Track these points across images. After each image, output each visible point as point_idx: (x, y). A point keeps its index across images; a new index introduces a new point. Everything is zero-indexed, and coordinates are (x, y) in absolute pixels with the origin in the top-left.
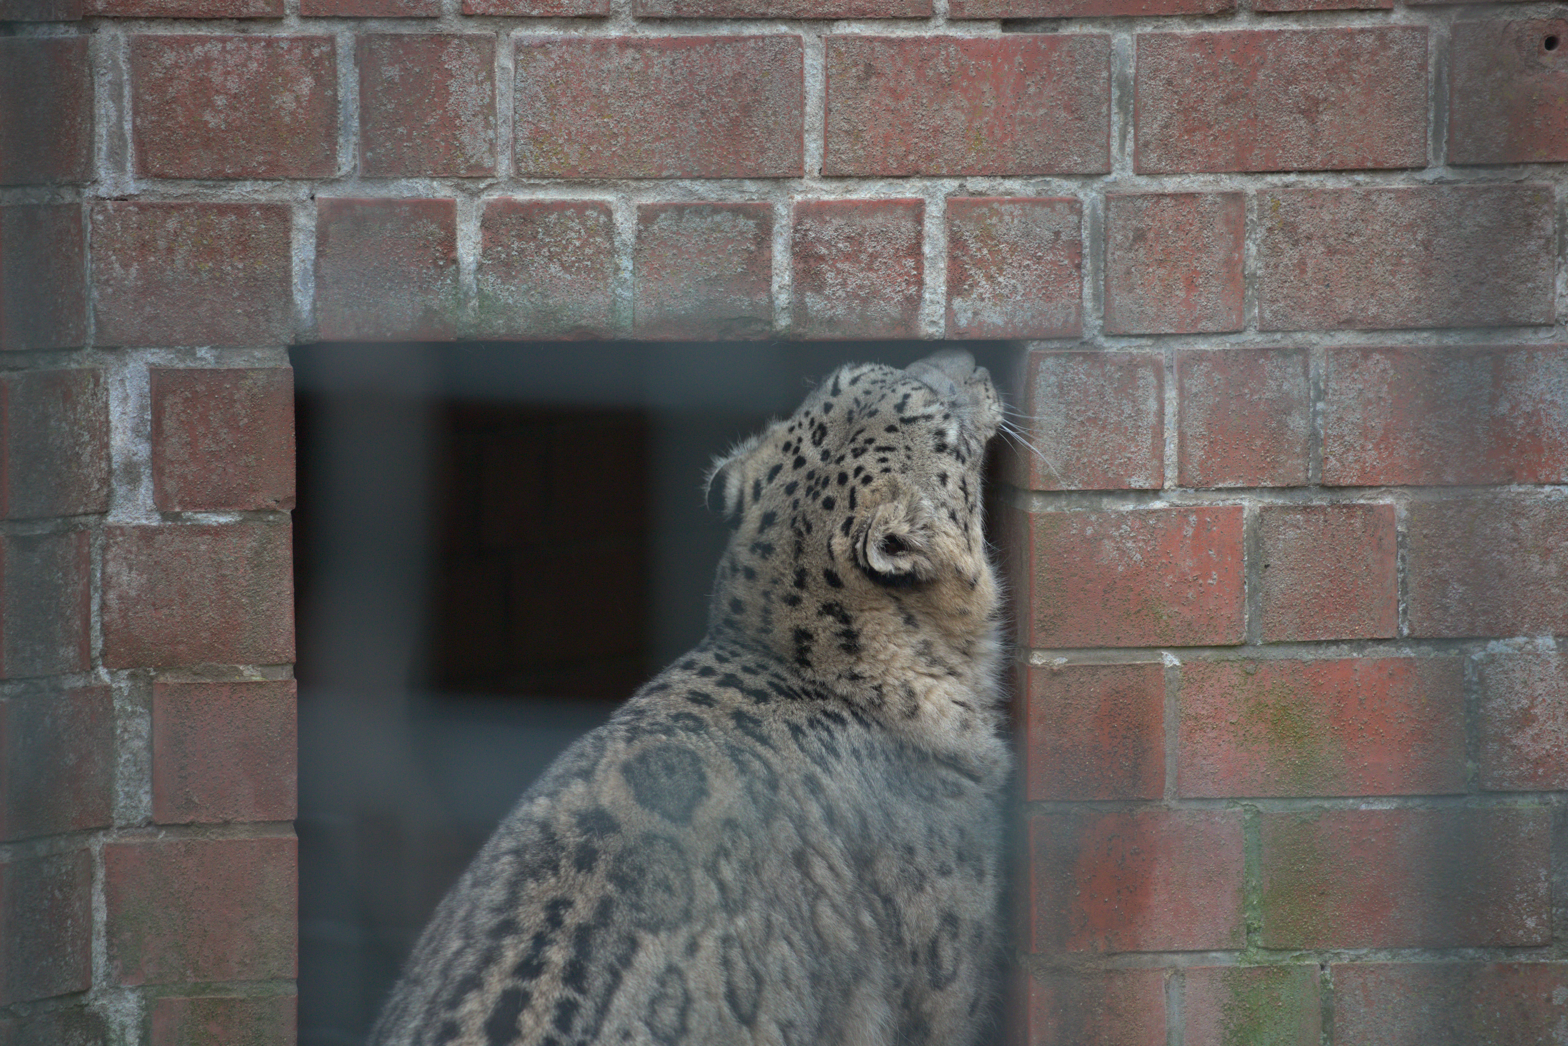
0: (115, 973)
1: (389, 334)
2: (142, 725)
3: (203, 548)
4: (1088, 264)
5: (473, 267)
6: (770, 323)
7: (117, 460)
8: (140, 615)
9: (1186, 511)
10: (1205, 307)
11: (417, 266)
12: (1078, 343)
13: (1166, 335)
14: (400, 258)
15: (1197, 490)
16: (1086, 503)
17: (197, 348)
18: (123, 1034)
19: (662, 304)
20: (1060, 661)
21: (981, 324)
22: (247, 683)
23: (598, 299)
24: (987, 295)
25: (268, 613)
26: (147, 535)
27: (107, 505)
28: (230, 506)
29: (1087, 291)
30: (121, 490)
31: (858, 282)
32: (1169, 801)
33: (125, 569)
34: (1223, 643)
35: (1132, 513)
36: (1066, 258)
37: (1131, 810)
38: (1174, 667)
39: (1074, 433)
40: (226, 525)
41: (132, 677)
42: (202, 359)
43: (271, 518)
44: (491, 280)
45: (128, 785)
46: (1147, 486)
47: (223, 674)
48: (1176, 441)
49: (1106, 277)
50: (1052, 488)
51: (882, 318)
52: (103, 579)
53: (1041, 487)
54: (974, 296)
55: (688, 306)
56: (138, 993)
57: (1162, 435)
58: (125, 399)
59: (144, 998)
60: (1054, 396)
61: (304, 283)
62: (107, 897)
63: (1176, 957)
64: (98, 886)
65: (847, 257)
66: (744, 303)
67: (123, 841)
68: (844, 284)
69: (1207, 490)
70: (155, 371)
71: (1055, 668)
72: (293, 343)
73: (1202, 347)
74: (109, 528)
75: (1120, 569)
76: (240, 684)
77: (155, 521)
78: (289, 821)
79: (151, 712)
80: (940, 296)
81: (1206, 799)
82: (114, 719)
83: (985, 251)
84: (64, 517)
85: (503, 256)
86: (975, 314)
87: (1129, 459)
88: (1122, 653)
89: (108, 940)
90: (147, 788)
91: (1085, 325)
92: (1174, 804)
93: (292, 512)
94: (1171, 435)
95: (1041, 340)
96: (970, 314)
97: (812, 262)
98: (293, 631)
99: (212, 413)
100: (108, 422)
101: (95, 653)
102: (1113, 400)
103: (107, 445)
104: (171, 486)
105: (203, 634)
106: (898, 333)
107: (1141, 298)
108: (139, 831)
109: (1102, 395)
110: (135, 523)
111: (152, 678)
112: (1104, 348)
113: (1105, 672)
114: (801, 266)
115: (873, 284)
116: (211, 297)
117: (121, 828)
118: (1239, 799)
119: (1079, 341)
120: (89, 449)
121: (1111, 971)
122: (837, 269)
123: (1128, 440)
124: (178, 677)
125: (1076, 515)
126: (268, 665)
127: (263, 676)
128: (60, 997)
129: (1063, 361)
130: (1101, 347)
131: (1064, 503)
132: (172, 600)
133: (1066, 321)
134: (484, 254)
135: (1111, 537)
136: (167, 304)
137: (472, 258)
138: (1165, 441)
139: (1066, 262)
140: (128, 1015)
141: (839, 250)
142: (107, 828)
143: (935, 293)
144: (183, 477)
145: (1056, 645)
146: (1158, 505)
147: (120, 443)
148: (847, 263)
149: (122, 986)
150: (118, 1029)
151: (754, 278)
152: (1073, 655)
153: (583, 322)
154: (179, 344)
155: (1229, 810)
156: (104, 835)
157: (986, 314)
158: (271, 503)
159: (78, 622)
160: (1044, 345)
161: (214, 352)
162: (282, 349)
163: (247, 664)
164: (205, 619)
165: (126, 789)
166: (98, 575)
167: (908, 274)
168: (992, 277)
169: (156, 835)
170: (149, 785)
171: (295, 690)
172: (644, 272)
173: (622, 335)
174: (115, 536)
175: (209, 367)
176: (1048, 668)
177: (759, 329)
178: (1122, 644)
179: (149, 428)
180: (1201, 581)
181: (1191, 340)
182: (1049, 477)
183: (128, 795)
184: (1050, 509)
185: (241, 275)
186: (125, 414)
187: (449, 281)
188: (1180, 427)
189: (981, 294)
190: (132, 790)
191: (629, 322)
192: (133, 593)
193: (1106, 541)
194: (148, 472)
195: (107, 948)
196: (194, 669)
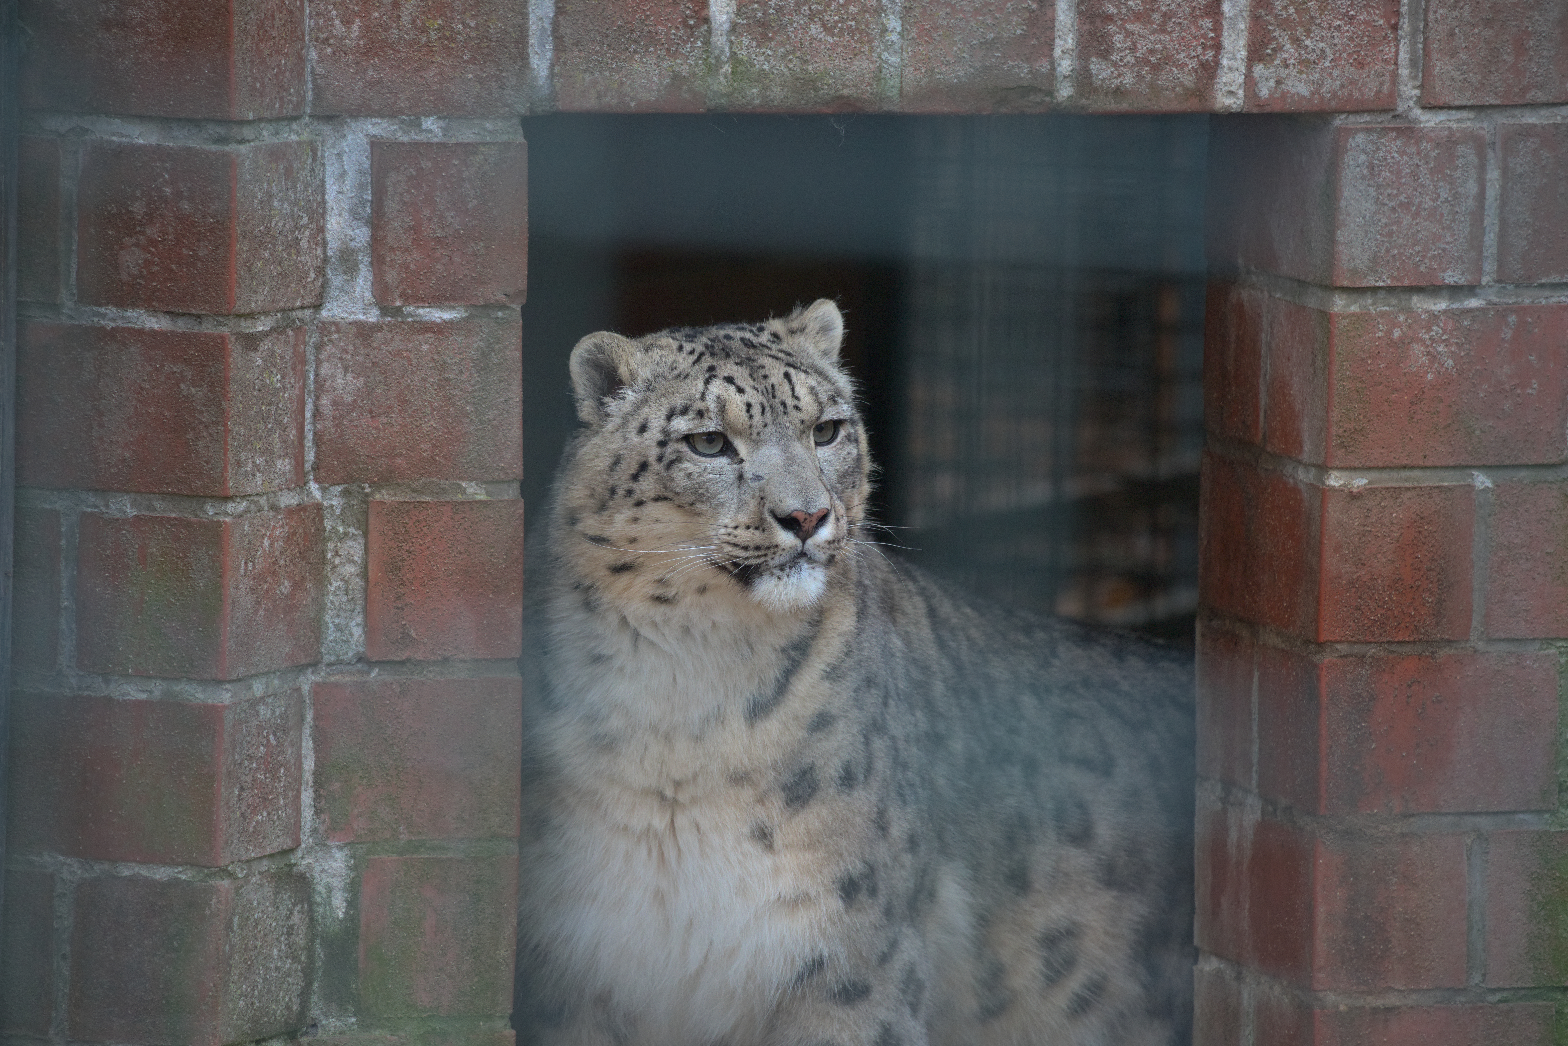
0: (322, 828)
1: (633, 104)
2: (355, 548)
3: (425, 347)
4: (1405, 24)
5: (726, 27)
6: (1051, 93)
7: (333, 246)
8: (356, 423)
9: (1505, 310)
10: (1535, 74)
11: (666, 25)
12: (1389, 117)
13: (1491, 106)
14: (647, 16)
15: (1517, 286)
16: (1394, 302)
17: (423, 118)
18: (329, 897)
19: (932, 71)
20: (1359, 482)
21: (1284, 94)
22: (470, 503)
23: (862, 65)
24: (1292, 61)
25: (494, 422)
26: (364, 331)
27: (322, 297)
28: (455, 300)
29: (1404, 56)
30: (336, 281)
31: (1150, 46)
32: (1476, 642)
33: (340, 371)
34: (1541, 462)
35: (1445, 312)
36: (1381, 17)
37: (1433, 653)
38: (1486, 490)
39: (1384, 221)
40: (451, 322)
41: (346, 493)
42: (428, 131)
43: (500, 314)
44: (746, 42)
45: (338, 616)
46: (1462, 282)
47: (445, 491)
48: (1497, 229)
49: (1426, 39)
50: (1358, 284)
51: (1173, 88)
52: (316, 382)
53: (1345, 283)
54: (1277, 62)
55: (961, 73)
56: (346, 851)
57: (1482, 222)
58: (342, 176)
59: (353, 856)
60: (1363, 178)
61: (542, 45)
62: (315, 742)
63: (1479, 820)
64: (307, 731)
65: (1138, 17)
66: (1022, 71)
67: (332, 679)
68: (1133, 49)
69: (1528, 286)
70: (376, 144)
71: (1354, 490)
72: (528, 114)
73: (1530, 121)
74: (323, 323)
75: (1430, 377)
76: (462, 503)
77: (373, 316)
78: (513, 659)
79: (366, 534)
80: (1239, 62)
81: (1517, 640)
82: (326, 540)
83: (1291, 10)
84: (283, 310)
85: (760, 14)
86: (1279, 82)
87: (1444, 250)
88: (1428, 473)
89: (315, 791)
90: (359, 619)
91: (1399, 96)
92: (1481, 645)
93: (523, 308)
94: (1491, 222)
95: (1350, 112)
96: (1272, 83)
97: (1098, 22)
98: (521, 443)
99: (438, 193)
100: (324, 202)
101: (308, 466)
102: (1428, 182)
103: (322, 229)
104: (391, 276)
105: (423, 446)
106: (1191, 105)
107: (1464, 64)
108: (348, 668)
109: (1415, 176)
110: (352, 318)
111: (367, 495)
112: (1420, 122)
113: (1409, 494)
114: (1087, 27)
115: (1165, 48)
116: (439, 59)
117: (329, 665)
118: (1553, 639)
119: (1391, 114)
120: (307, 233)
121: (1406, 835)
122: (1127, 31)
123: (1443, 229)
124: (395, 495)
125: (1383, 315)
126: (493, 482)
127: (488, 494)
128: (271, 856)
129: (1374, 137)
130: (1417, 121)
131: (1370, 301)
132: (390, 407)
133: (1379, 92)
134: (739, 12)
135: (1421, 340)
136: (391, 67)
137: (725, 17)
138: (1484, 229)
139: (1381, 22)
140: (335, 876)
141: (1130, 9)
142: (315, 665)
143: (1234, 58)
144: (405, 266)
145: (1356, 464)
146: (1473, 303)
147: (336, 227)
148: (1137, 24)
149: (330, 843)
150: (324, 891)
151: (1034, 41)
152: (1374, 475)
153: (846, 92)
154: (403, 114)
155: (1542, 652)
156: (313, 673)
157: (1290, 83)
158: (501, 297)
159: (294, 431)
160: (1352, 118)
161: (441, 123)
162: (516, 121)
163: (470, 480)
164: (426, 428)
165: (337, 621)
166: (312, 378)
167: (1204, 36)
168: (1298, 39)
169: (368, 673)
170: (361, 616)
171: (522, 511)
172: (913, 34)
173: (887, 107)
174: (330, 333)
175: (435, 140)
176: (1346, 490)
177: (1038, 100)
178: (1429, 464)
179: (369, 210)
180: (1519, 391)
181: (1517, 112)
182: (1355, 272)
183: (338, 627)
184: (1354, 308)
185: (473, 34)
186: (341, 193)
187: (699, 44)
188: (1501, 212)
189: (1286, 59)
190: (343, 622)
191: (895, 91)
192: (349, 399)
193: (1415, 345)
194: (367, 259)
195: (315, 800)
196: (413, 486)
